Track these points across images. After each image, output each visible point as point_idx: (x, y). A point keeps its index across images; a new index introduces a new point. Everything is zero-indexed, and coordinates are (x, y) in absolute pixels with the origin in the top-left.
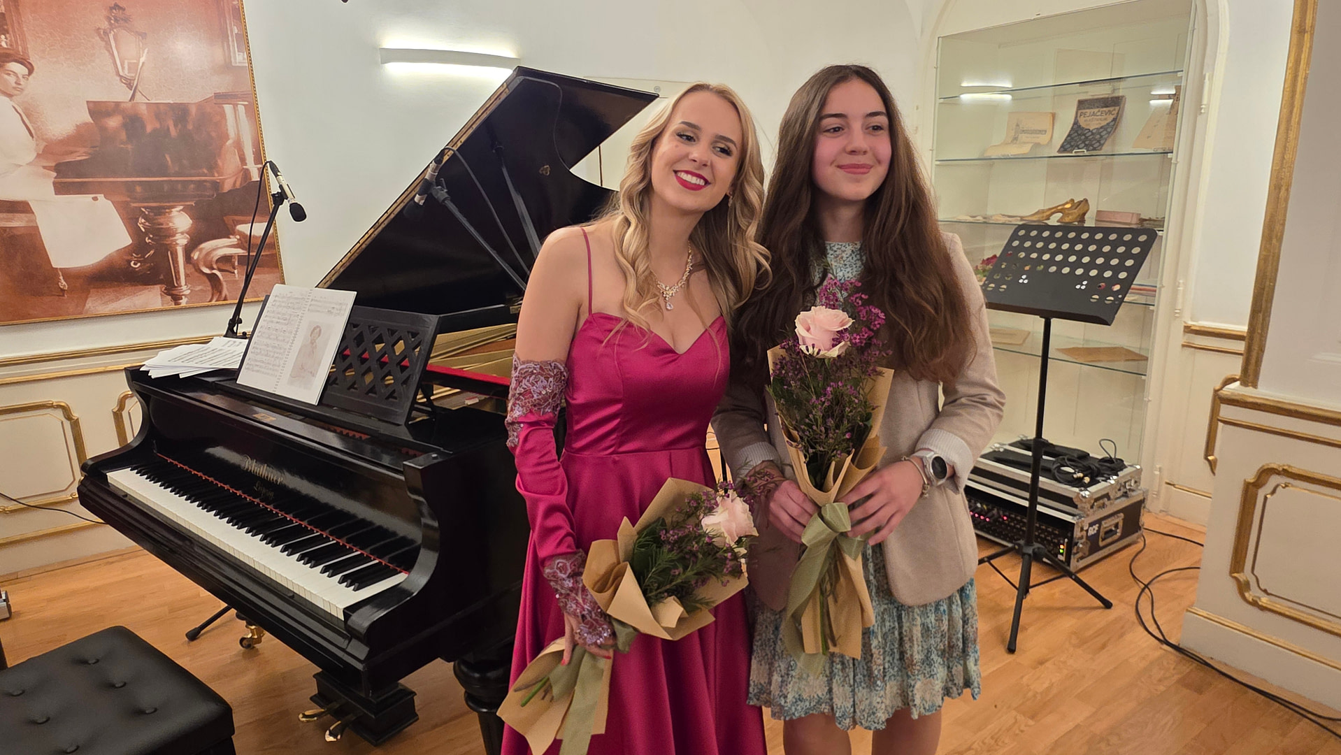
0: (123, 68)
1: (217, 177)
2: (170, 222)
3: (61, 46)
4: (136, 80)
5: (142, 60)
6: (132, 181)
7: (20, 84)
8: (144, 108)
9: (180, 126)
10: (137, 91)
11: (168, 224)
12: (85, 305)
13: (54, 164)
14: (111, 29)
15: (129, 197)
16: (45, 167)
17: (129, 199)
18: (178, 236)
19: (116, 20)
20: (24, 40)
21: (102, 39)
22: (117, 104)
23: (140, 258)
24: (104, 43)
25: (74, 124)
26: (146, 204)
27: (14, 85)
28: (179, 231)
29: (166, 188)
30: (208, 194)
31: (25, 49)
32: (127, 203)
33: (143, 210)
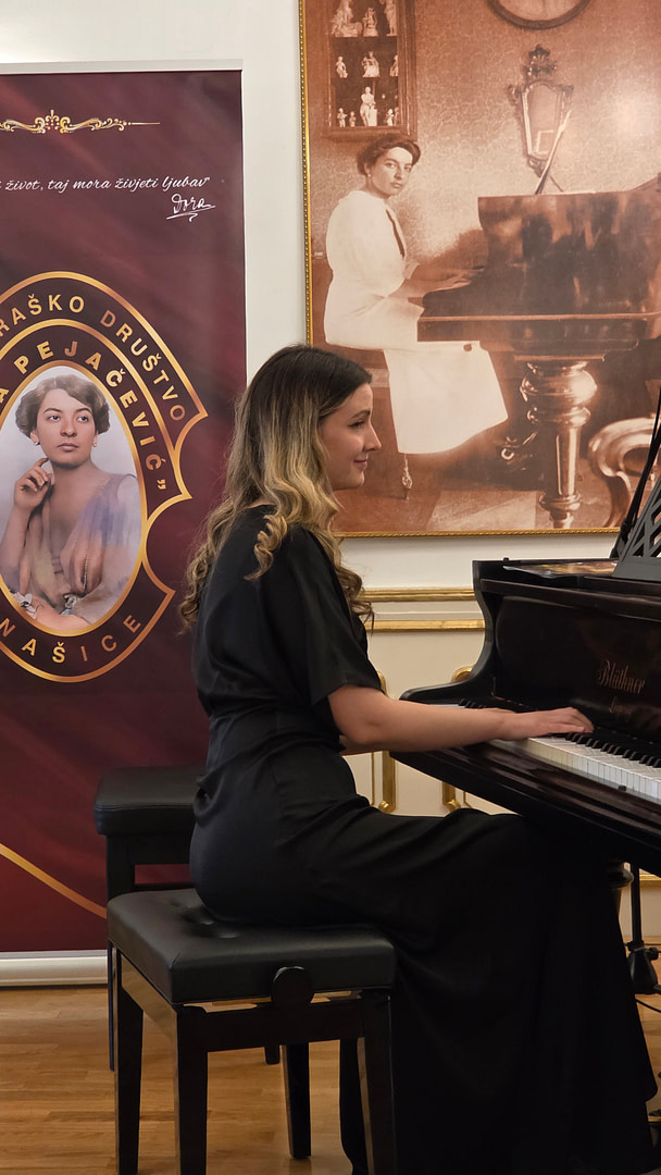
0: (534, 144)
1: (644, 314)
2: (567, 387)
3: (459, 118)
4: (549, 162)
5: (562, 128)
6: (521, 321)
7: (399, 178)
8: (553, 202)
9: (600, 231)
10: (548, 178)
11: (562, 391)
12: (430, 516)
13: (422, 296)
14: (527, 85)
15: (514, 345)
16: (411, 300)
17: (512, 349)
18: (575, 411)
19: (536, 71)
20: (415, 114)
21: (513, 102)
22: (518, 200)
23: (516, 444)
24: (514, 107)
25: (457, 233)
26: (535, 358)
27: (393, 179)
28: (578, 402)
29: (567, 330)
30: (626, 341)
31: (414, 126)
32: (509, 355)
33: (530, 366)
